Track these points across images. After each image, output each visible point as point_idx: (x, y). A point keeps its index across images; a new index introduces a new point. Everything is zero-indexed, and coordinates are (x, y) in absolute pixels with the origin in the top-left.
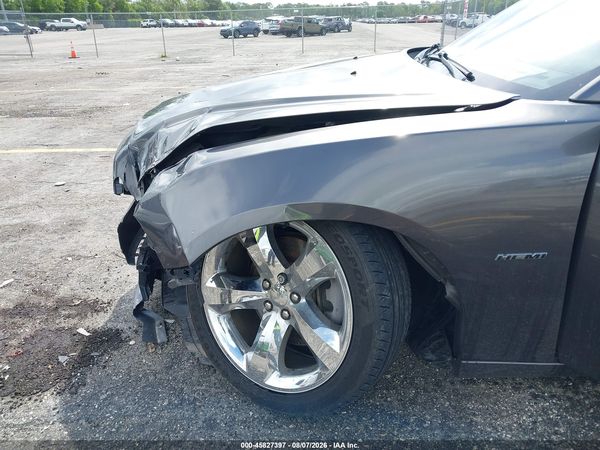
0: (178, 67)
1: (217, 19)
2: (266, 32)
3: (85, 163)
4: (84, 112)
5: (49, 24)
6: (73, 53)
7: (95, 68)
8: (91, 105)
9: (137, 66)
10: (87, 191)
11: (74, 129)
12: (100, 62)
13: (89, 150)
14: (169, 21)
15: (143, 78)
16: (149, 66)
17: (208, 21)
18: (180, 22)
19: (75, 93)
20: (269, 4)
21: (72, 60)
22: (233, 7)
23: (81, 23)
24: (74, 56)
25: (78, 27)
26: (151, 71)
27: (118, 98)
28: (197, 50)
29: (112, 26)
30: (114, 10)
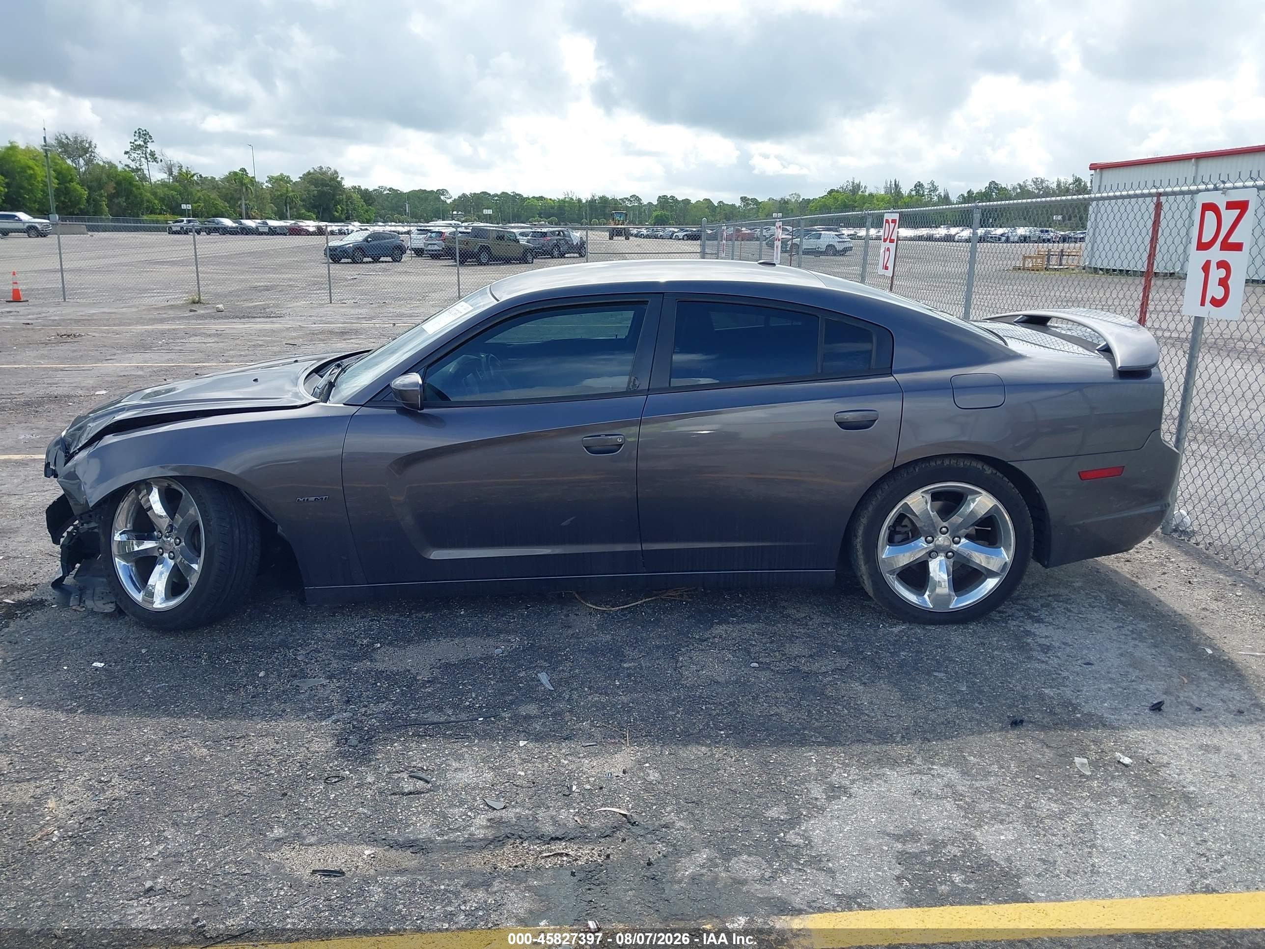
0: (215, 326)
1: (333, 220)
2: (419, 252)
3: (22, 472)
4: (27, 404)
6: (16, 293)
7: (58, 323)
8: (41, 392)
9: (140, 321)
10: (22, 502)
11: (9, 430)
12: (69, 311)
13: (29, 457)
14: (227, 222)
15: (142, 345)
16: (162, 321)
17: (310, 225)
18: (250, 223)
19: (14, 372)
20: (443, 192)
21: (14, 307)
22: (367, 197)
23: (39, 222)
24: (16, 298)
25: (31, 230)
26: (163, 333)
27: (90, 382)
28: (267, 288)
29: (105, 229)
30: (111, 198)
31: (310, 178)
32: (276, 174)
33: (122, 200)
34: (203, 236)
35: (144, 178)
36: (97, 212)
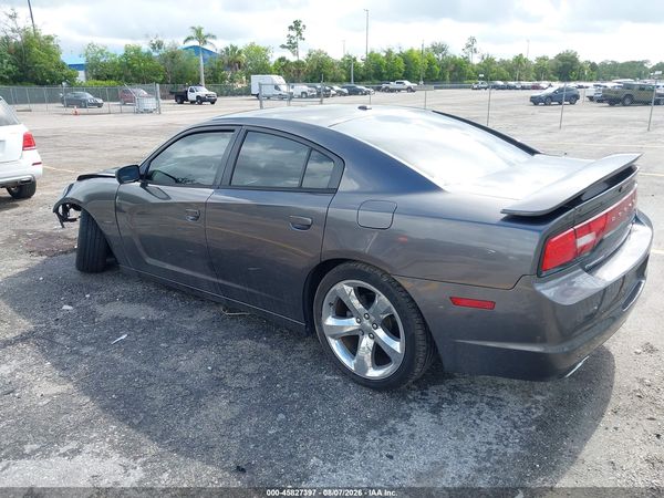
5: (384, 86)
14: (500, 83)
18: (512, 83)
20: (646, 62)
22: (593, 66)
23: (413, 85)
25: (409, 89)
29: (446, 88)
30: (451, 72)
31: (560, 57)
32: (541, 56)
33: (456, 74)
34: (494, 90)
35: (468, 63)
36: (444, 80)
